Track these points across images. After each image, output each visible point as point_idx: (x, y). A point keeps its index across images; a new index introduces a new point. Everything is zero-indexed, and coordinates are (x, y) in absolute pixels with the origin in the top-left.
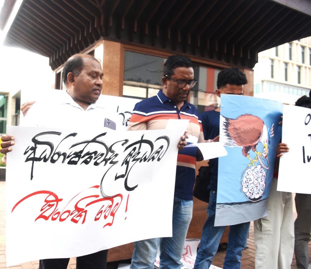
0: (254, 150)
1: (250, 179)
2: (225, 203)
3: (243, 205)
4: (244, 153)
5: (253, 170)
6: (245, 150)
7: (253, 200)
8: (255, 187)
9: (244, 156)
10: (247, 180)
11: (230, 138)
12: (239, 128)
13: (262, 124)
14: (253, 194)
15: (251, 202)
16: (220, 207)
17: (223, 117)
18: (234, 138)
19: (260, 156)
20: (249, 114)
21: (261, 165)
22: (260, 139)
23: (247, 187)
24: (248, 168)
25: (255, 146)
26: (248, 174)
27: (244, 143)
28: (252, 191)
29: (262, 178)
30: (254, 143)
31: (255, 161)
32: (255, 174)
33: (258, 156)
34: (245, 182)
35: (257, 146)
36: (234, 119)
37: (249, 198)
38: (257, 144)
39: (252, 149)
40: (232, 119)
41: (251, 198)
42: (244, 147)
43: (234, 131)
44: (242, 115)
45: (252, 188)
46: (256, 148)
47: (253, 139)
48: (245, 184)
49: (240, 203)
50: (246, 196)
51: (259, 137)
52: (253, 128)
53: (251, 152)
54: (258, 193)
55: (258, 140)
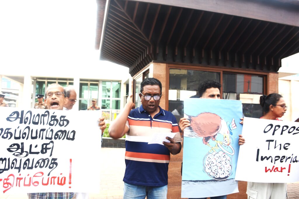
0: (214, 139)
1: (212, 162)
2: (190, 181)
3: (207, 182)
4: (204, 142)
5: (214, 155)
6: (205, 140)
7: (218, 179)
8: (219, 169)
9: (204, 144)
10: (209, 163)
11: (192, 131)
12: (200, 123)
13: (220, 119)
14: (217, 175)
15: (217, 181)
16: (185, 184)
17: (187, 115)
18: (195, 131)
19: (221, 144)
20: (208, 112)
21: (223, 151)
22: (218, 131)
23: (209, 168)
24: (209, 153)
25: (214, 136)
26: (210, 158)
27: (204, 134)
28: (216, 171)
29: (226, 161)
30: (213, 134)
31: (216, 148)
32: (217, 159)
33: (219, 144)
34: (207, 164)
35: (216, 136)
36: (195, 117)
37: (213, 177)
38: (216, 134)
39: (211, 139)
40: (193, 116)
41: (216, 177)
42: (204, 137)
43: (195, 126)
44: (201, 113)
45: (216, 170)
46: (215, 138)
47: (212, 131)
48: (207, 166)
49: (204, 181)
50: (210, 175)
51: (217, 130)
52: (212, 123)
53: (210, 141)
54: (223, 174)
55: (217, 132)
